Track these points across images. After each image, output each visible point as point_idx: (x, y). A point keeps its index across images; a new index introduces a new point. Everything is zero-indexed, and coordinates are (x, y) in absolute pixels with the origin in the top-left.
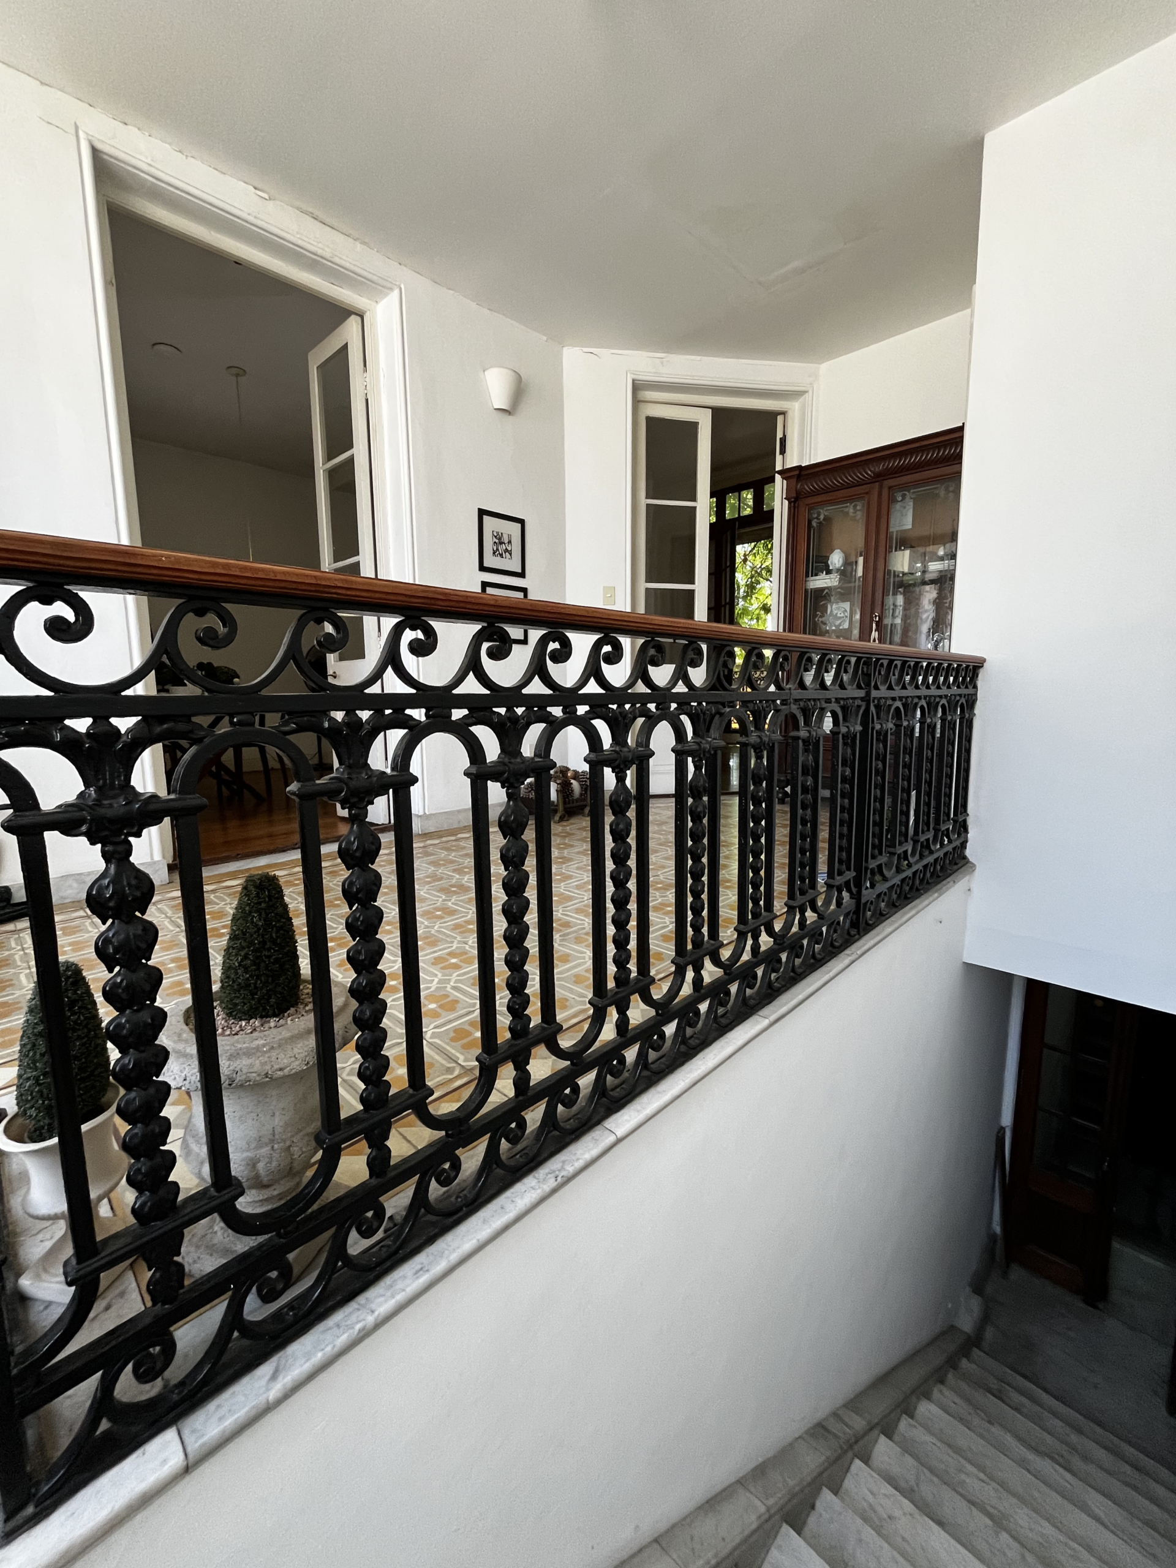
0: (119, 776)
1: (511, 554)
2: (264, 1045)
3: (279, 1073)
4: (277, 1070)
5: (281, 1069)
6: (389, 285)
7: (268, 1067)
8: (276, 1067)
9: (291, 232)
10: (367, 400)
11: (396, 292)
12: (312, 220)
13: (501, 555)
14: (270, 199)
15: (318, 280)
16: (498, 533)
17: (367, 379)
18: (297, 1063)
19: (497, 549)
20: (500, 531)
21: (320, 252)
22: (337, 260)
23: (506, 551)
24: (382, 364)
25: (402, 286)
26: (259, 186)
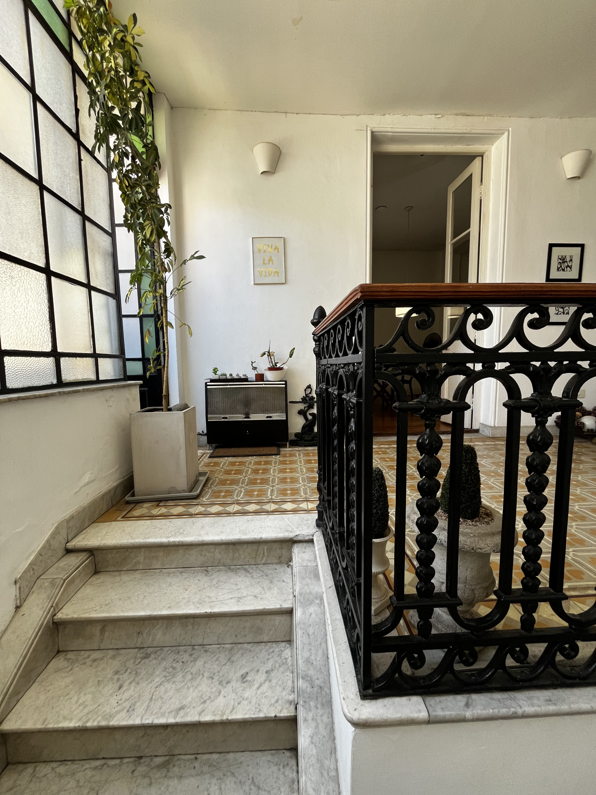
0: (436, 390)
1: (571, 268)
2: (471, 533)
3: (479, 550)
4: (478, 548)
5: (480, 549)
6: (501, 132)
7: (474, 545)
8: (478, 546)
9: (450, 128)
10: (481, 200)
11: (506, 134)
12: (463, 117)
13: (563, 270)
14: (442, 116)
15: (461, 146)
16: (562, 256)
17: (482, 189)
18: (489, 548)
19: (561, 266)
20: (564, 255)
21: (465, 131)
22: (473, 131)
23: (568, 266)
24: (492, 176)
25: (510, 129)
26: (437, 113)
